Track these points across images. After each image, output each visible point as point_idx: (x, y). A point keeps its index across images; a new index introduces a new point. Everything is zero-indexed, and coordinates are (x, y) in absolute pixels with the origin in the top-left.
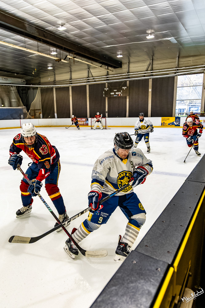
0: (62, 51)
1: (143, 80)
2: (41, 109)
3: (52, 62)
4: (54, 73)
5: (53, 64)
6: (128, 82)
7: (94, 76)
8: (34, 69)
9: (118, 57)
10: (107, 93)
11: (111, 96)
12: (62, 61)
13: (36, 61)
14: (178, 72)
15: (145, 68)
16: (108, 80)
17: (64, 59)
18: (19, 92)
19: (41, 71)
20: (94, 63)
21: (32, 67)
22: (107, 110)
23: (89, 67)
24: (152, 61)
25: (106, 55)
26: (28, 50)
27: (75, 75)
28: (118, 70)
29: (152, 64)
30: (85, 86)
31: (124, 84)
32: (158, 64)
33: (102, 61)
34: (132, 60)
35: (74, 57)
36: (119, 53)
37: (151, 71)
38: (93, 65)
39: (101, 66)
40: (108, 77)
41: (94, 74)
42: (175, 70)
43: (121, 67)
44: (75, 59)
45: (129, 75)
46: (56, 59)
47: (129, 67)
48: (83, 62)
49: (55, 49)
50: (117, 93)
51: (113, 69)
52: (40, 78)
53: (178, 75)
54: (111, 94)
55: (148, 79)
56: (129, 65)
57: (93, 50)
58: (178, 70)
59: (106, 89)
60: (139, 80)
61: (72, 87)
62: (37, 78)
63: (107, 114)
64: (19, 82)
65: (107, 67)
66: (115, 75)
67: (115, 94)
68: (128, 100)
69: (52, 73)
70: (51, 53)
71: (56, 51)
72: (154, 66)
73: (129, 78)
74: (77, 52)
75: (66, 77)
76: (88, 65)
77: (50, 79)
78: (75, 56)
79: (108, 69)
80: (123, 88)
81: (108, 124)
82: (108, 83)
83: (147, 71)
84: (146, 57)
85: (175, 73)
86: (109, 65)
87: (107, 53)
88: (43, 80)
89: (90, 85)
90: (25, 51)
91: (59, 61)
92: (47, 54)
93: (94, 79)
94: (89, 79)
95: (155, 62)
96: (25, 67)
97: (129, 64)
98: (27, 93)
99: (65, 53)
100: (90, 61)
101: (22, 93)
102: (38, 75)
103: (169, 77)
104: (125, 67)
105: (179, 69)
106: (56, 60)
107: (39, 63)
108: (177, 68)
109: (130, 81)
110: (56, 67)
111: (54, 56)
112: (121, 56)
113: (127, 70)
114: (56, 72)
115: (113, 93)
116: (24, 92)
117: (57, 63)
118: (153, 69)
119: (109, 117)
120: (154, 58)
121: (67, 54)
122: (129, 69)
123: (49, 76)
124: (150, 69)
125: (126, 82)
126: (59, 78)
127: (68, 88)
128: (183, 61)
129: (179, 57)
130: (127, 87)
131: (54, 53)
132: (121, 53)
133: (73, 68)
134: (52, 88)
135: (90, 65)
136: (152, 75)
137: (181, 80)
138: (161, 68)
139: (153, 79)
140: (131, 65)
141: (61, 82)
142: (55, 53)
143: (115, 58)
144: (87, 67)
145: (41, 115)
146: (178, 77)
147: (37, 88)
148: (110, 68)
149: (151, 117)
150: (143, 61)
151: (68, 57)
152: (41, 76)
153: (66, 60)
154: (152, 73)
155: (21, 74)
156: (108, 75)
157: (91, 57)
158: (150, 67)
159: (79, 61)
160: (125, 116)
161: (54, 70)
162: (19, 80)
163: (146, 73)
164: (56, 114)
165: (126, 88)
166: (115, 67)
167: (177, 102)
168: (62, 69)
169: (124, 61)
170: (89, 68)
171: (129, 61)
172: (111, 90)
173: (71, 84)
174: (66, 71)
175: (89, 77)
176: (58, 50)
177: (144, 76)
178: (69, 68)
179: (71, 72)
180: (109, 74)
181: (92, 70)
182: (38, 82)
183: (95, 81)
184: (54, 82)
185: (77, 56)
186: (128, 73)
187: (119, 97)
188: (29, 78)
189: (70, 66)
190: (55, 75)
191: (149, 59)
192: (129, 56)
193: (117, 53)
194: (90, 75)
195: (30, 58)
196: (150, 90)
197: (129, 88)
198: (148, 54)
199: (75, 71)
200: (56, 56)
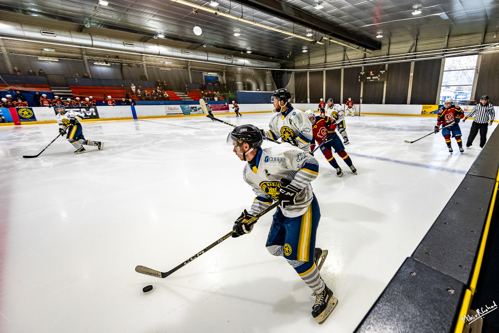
0: (317, 33)
1: (404, 63)
2: (294, 93)
3: (307, 44)
4: (309, 56)
5: (308, 46)
6: (387, 66)
7: (349, 59)
8: (289, 53)
9: (377, 37)
10: (363, 78)
11: (367, 81)
12: (318, 42)
13: (291, 44)
14: (446, 54)
15: (408, 49)
16: (365, 63)
17: (320, 41)
18: (273, 76)
19: (296, 54)
20: (351, 44)
21: (287, 50)
22: (361, 96)
23: (345, 49)
24: (417, 41)
25: (365, 36)
26: (284, 32)
27: (330, 59)
28: (377, 52)
29: (416, 44)
30: (340, 70)
31: (382, 67)
32: (424, 44)
33: (359, 42)
34: (393, 40)
35: (330, 39)
36: (379, 33)
37: (414, 53)
38: (349, 47)
39: (358, 48)
40: (365, 60)
41: (350, 57)
42: (443, 51)
43: (380, 48)
44: (331, 40)
45: (388, 58)
46: (311, 40)
47: (389, 48)
48: (340, 43)
49: (310, 30)
50: (373, 78)
51: (372, 51)
52: (294, 61)
53: (446, 57)
54: (368, 78)
55: (410, 63)
56: (389, 47)
57: (350, 31)
58: (446, 51)
59: (362, 73)
60: (400, 63)
61: (326, 71)
62: (291, 62)
63: (361, 100)
64: (274, 66)
65: (364, 49)
66: (373, 58)
67: (372, 79)
68: (385, 85)
69: (306, 56)
70: (307, 35)
71: (312, 33)
72: (418, 47)
73: (388, 60)
74: (333, 32)
75: (321, 60)
76: (344, 47)
77: (304, 63)
78: (331, 37)
79: (365, 51)
80: (381, 72)
81: (362, 111)
82: (365, 67)
83: (409, 53)
84: (409, 37)
85: (443, 55)
86: (366, 47)
87: (365, 33)
88: (297, 64)
89: (345, 69)
90: (281, 33)
91: (314, 43)
92: (303, 36)
93: (349, 62)
94: (344, 63)
95: (419, 43)
96: (280, 50)
97: (389, 45)
98: (281, 77)
99: (321, 34)
100: (347, 43)
101: (277, 78)
102: (292, 58)
103: (435, 60)
104: (384, 49)
105: (448, 51)
106: (311, 42)
107: (294, 46)
108: (445, 48)
109: (389, 64)
110: (311, 50)
111: (309, 37)
112: (381, 36)
113: (386, 52)
114: (311, 55)
115: (369, 78)
116: (278, 76)
117: (312, 46)
118: (417, 50)
119: (363, 103)
120: (419, 37)
121: (323, 35)
122: (389, 51)
123: (303, 59)
124: (413, 50)
125: (384, 65)
126: (313, 61)
127: (322, 72)
128: (454, 41)
129: (449, 36)
130: (386, 71)
131: (309, 34)
132: (381, 32)
133: (329, 51)
134: (306, 72)
135: (347, 47)
136: (415, 58)
137: (449, 63)
138: (426, 49)
139: (416, 62)
140: (392, 47)
141: (315, 66)
142: (311, 35)
143: (373, 38)
144: (342, 49)
145: (294, 99)
146: (446, 59)
147: (292, 71)
148: (368, 50)
149: (411, 104)
150: (406, 42)
151: (324, 38)
152: (296, 60)
153: (321, 42)
154: (415, 54)
155: (276, 58)
156: (365, 58)
157: (348, 38)
158: (414, 48)
159: (335, 43)
160: (381, 103)
161: (308, 53)
162: (275, 64)
163: (408, 55)
164: (308, 99)
165: (384, 71)
166: (373, 49)
167: (442, 88)
168: (317, 52)
169: (383, 42)
170: (345, 51)
171: (390, 41)
172: (367, 74)
173: (326, 67)
174: (320, 55)
175: (344, 60)
176: (314, 31)
177: (406, 59)
178: (324, 51)
179: (326, 55)
180: (366, 56)
181: (348, 53)
182: (292, 65)
183: (351, 65)
184: (309, 66)
185: (333, 38)
186: (387, 55)
187: (376, 82)
188: (284, 61)
189: (325, 48)
190: (309, 58)
191: (413, 39)
192: (389, 36)
193: (377, 33)
194: (346, 59)
195: (285, 40)
196: (412, 74)
197: (388, 72)
198: (412, 34)
199: (330, 54)
200: (312, 38)
